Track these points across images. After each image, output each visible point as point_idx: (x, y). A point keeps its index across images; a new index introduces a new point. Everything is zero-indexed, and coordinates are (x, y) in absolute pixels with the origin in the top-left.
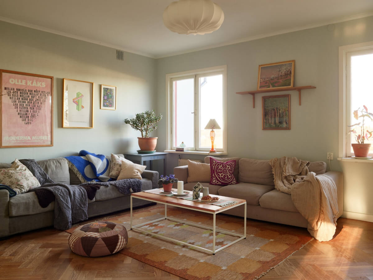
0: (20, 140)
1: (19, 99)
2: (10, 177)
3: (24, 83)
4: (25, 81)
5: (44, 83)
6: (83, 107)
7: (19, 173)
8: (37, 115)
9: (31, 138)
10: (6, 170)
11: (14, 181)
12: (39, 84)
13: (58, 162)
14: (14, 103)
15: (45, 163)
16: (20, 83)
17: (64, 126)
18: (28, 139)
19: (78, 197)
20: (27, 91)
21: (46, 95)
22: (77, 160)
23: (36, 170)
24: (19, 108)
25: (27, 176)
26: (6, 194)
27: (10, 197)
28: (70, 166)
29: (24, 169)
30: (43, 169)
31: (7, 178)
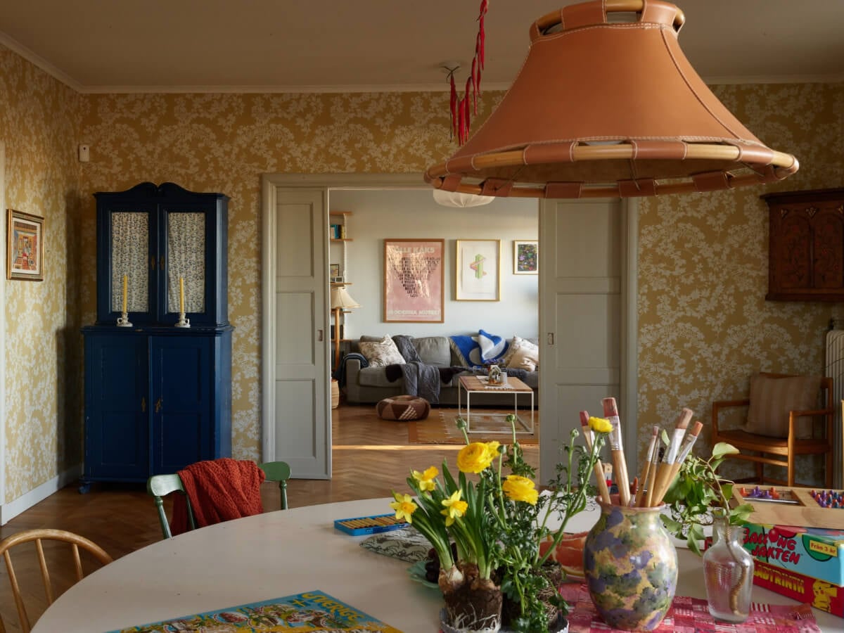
0: (405, 315)
1: (405, 268)
2: (373, 350)
3: (410, 251)
4: (411, 248)
5: (434, 248)
6: (484, 274)
7: (382, 348)
9: (418, 312)
10: (372, 344)
11: (375, 354)
12: (427, 250)
13: (435, 340)
14: (399, 274)
15: (419, 341)
16: (406, 251)
17: (458, 298)
18: (414, 314)
19: (428, 377)
21: (436, 262)
22: (464, 341)
23: (405, 348)
24: (404, 278)
25: (388, 351)
26: (358, 363)
27: (362, 367)
28: (453, 347)
29: (389, 344)
30: (414, 348)
31: (370, 350)
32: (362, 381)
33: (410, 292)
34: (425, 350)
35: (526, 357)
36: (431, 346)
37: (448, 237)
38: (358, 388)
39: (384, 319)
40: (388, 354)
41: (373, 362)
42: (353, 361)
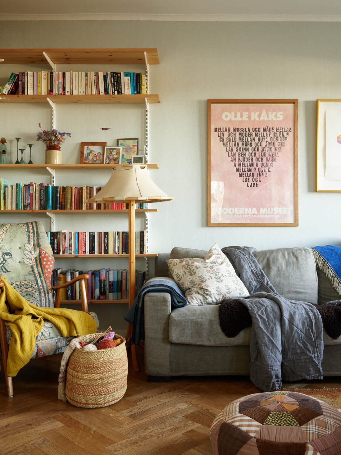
0: (239, 215)
1: (238, 144)
2: (193, 273)
3: (245, 118)
4: (247, 113)
5: (282, 113)
7: (208, 268)
8: (269, 171)
9: (258, 211)
10: (190, 262)
11: (197, 281)
12: (272, 116)
13: (293, 254)
14: (230, 153)
15: (268, 255)
16: (239, 119)
17: (320, 188)
18: (253, 213)
19: (300, 326)
20: (251, 131)
21: (285, 134)
22: (336, 253)
23: (246, 267)
24: (237, 159)
25: (220, 275)
26: (165, 300)
27: (174, 307)
28: (320, 264)
29: (220, 261)
30: (260, 266)
31: (188, 274)
32: (175, 336)
33: (246, 180)
34: (278, 270)
36: (287, 263)
37: (304, 96)
38: (169, 347)
39: (207, 222)
40: (219, 280)
41: (195, 295)
42: (156, 297)
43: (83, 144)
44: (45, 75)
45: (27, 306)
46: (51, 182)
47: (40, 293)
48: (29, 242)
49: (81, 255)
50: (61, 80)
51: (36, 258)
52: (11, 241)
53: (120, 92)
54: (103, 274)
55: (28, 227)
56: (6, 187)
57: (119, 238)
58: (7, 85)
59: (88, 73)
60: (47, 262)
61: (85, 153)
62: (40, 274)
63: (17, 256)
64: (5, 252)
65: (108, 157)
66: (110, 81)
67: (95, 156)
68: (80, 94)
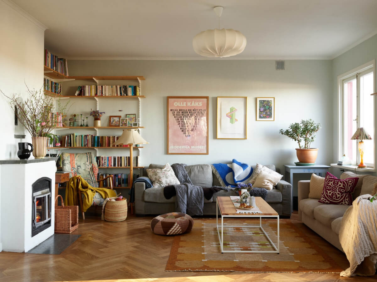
0: (182, 149)
1: (181, 117)
2: (156, 175)
3: (185, 105)
4: (186, 103)
5: (201, 103)
6: (236, 120)
7: (163, 173)
8: (196, 129)
9: (190, 147)
10: (155, 170)
11: (158, 178)
12: (197, 104)
13: (202, 167)
14: (178, 121)
15: (190, 168)
16: (182, 105)
17: (218, 137)
18: (188, 148)
19: (195, 195)
20: (187, 111)
21: (203, 112)
22: (222, 167)
23: (180, 172)
24: (181, 124)
25: (167, 175)
26: (143, 185)
27: (146, 188)
28: (214, 172)
29: (168, 170)
30: (187, 172)
31: (154, 175)
32: (146, 199)
33: (185, 133)
34: (194, 174)
35: (267, 179)
36: (199, 171)
37: (211, 95)
38: (144, 203)
39: (167, 152)
40: (167, 177)
41: (156, 184)
42: (139, 183)
43: (110, 117)
44: (93, 87)
45: (89, 186)
46: (96, 134)
47: (93, 183)
48: (88, 161)
49: (110, 167)
50: (100, 89)
51: (90, 168)
52: (80, 161)
53: (127, 95)
54: (120, 175)
55: (87, 154)
56: (76, 136)
57: (126, 160)
58: (77, 92)
59: (113, 86)
60: (95, 170)
61: (112, 121)
62: (92, 175)
63: (83, 167)
64: (78, 165)
65: (122, 123)
66: (123, 89)
67: (116, 122)
68: (109, 95)
